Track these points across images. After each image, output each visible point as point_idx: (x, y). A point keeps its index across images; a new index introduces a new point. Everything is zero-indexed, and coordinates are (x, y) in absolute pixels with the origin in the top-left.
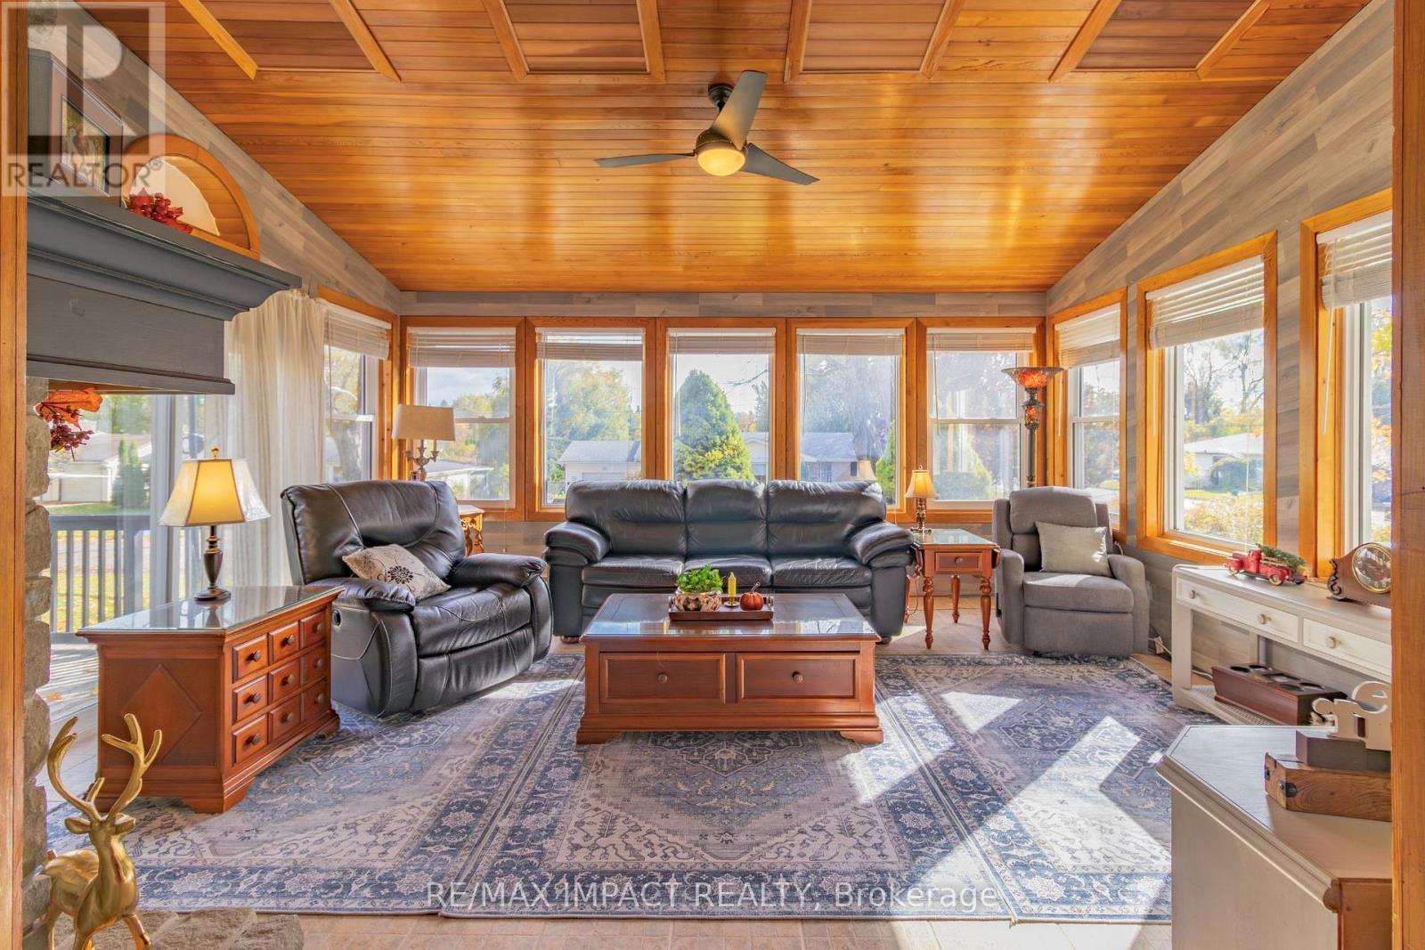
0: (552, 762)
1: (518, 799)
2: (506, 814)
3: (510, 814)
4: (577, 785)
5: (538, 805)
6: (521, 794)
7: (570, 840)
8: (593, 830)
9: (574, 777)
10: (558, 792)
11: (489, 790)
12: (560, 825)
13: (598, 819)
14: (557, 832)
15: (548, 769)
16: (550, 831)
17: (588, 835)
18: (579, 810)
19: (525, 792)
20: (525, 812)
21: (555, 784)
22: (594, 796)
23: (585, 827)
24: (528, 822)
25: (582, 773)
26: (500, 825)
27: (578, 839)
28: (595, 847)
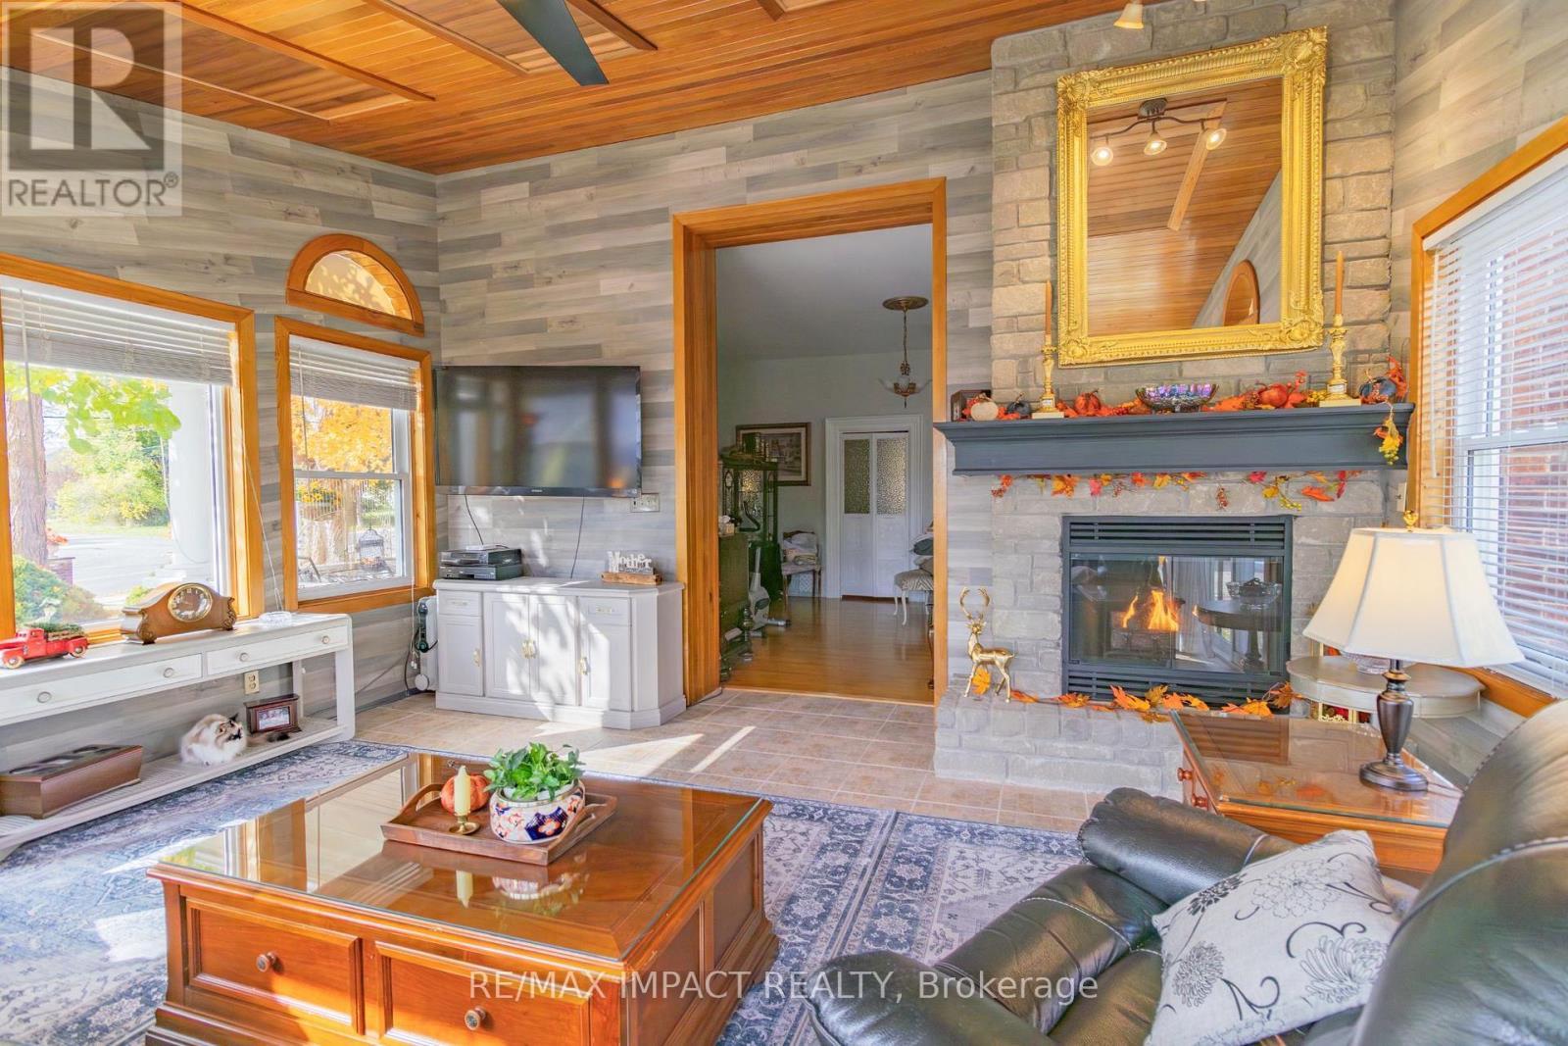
0: (816, 926)
1: (855, 882)
2: (865, 869)
3: (861, 869)
4: (792, 890)
5: (835, 873)
6: (852, 888)
7: (808, 840)
8: (787, 843)
9: (793, 899)
10: (813, 884)
11: (888, 898)
12: (815, 852)
13: (780, 851)
14: (818, 848)
15: (822, 917)
16: (823, 849)
17: (793, 840)
18: (795, 862)
19: (847, 891)
20: (847, 869)
21: (815, 894)
22: (777, 874)
23: (793, 847)
24: (842, 859)
25: (783, 904)
26: (868, 860)
27: (801, 839)
28: (791, 831)
